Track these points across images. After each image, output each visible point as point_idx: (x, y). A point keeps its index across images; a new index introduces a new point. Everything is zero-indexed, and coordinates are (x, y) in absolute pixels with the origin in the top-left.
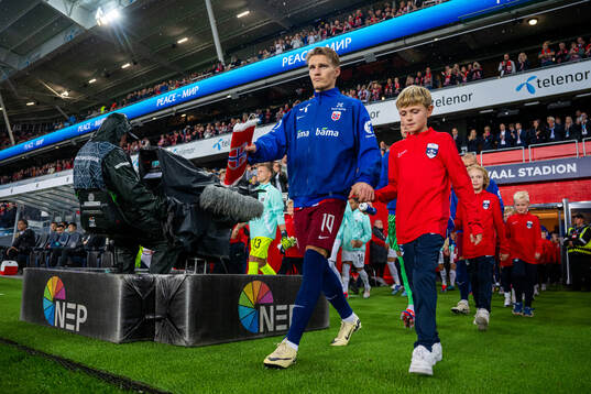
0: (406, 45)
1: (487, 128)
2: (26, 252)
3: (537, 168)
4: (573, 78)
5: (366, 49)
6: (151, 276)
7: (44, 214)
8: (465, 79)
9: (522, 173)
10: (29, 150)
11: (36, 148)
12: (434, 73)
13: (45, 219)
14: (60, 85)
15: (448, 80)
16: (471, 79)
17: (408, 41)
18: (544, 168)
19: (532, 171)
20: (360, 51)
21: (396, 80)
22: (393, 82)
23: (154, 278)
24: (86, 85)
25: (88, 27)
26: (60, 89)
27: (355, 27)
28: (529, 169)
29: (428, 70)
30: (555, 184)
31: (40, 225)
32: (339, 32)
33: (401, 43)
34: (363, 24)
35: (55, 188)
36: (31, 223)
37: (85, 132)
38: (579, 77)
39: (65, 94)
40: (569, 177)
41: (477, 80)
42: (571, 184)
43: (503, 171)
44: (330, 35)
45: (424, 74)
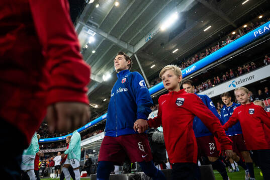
0: (219, 63)
1: (266, 88)
2: (89, 167)
4: (249, 79)
5: (202, 68)
6: (139, 173)
7: (94, 151)
8: (249, 70)
10: (87, 128)
11: (89, 127)
12: (234, 71)
13: (95, 153)
14: (94, 103)
15: (241, 72)
16: (252, 70)
17: (219, 61)
20: (200, 69)
21: (218, 78)
22: (216, 78)
23: (140, 174)
24: (103, 102)
25: (101, 82)
26: (94, 105)
27: (196, 61)
29: (231, 70)
31: (93, 155)
32: (190, 65)
33: (216, 63)
34: (199, 60)
35: (97, 141)
36: (90, 155)
37: (105, 118)
38: (251, 78)
39: (96, 106)
41: (255, 69)
44: (186, 67)
45: (229, 72)
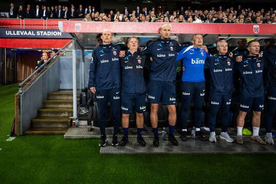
3: (45, 32)
9: (38, 33)
18: (48, 32)
19: (43, 33)
28: (42, 32)
30: (53, 40)
40: (58, 37)
42: (59, 40)
43: (30, 32)
